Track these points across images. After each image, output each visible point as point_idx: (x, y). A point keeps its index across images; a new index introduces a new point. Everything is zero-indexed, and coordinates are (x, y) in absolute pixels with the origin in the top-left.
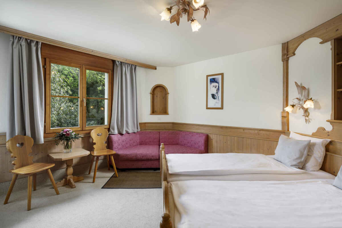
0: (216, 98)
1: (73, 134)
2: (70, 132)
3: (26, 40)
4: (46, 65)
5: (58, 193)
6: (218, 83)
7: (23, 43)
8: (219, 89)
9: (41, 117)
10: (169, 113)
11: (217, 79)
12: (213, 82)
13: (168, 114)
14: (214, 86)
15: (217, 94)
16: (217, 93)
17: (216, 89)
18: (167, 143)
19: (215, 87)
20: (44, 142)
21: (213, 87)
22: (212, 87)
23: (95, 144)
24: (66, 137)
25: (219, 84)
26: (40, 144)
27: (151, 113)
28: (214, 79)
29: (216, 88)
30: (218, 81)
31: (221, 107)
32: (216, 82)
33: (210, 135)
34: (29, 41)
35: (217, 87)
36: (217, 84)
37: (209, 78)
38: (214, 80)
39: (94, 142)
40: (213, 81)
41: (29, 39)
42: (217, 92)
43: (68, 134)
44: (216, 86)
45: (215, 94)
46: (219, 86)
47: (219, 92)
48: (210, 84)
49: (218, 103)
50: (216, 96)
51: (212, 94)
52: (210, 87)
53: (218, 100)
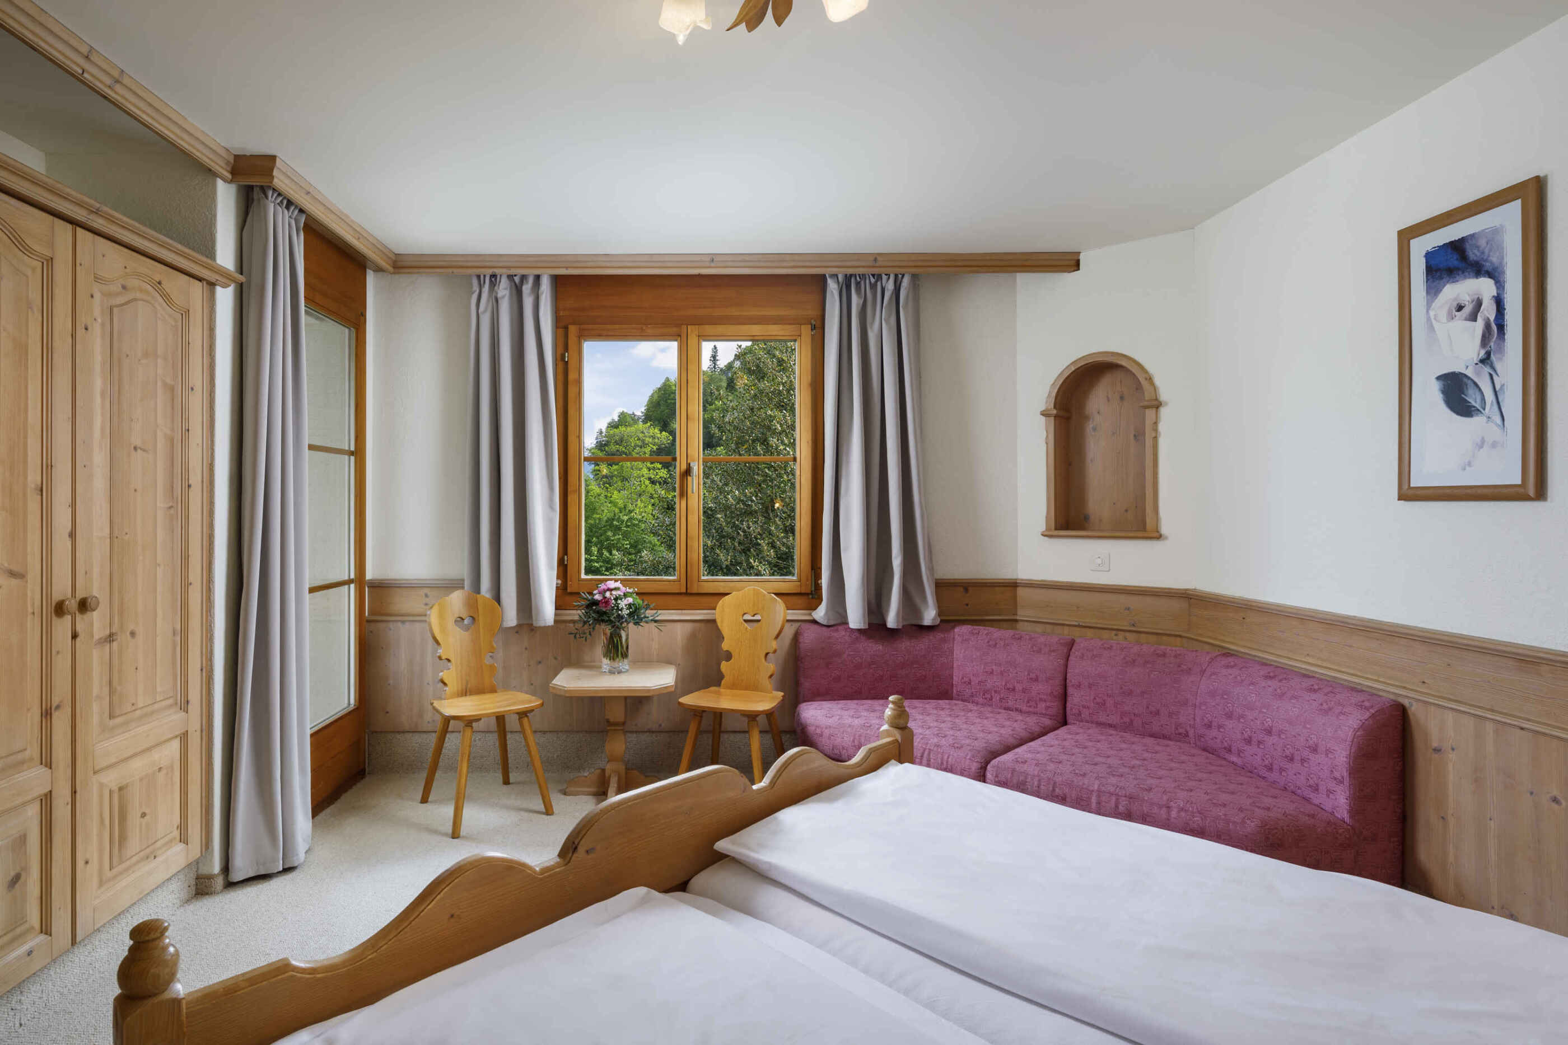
0: (1473, 399)
1: (623, 603)
2: (614, 593)
3: (511, 277)
4: (567, 352)
5: (549, 811)
6: (1495, 274)
7: (504, 290)
8: (1501, 328)
9: (549, 531)
10: (1164, 530)
11: (1482, 243)
12: (1452, 273)
13: (1157, 536)
14: (1460, 309)
15: (1487, 370)
16: (1486, 360)
17: (1479, 325)
18: (1114, 719)
19: (1467, 310)
20: (555, 621)
21: (1451, 318)
22: (1445, 317)
23: (728, 656)
24: (598, 612)
25: (1500, 284)
26: (540, 627)
27: (1048, 529)
28: (1458, 247)
29: (1473, 317)
30: (1494, 259)
31: (1518, 480)
32: (1478, 269)
33: (1415, 710)
34: (517, 279)
35: (1489, 310)
36: (1485, 287)
37: (1421, 247)
38: (1464, 256)
39: (725, 646)
40: (1454, 261)
41: (515, 275)
42: (1488, 354)
43: (606, 601)
44: (1479, 304)
45: (1469, 372)
46: (1499, 302)
47: (1501, 350)
48: (1429, 297)
49: (1494, 445)
50: (1479, 383)
51: (1445, 375)
52: (1429, 319)
53: (1499, 420)
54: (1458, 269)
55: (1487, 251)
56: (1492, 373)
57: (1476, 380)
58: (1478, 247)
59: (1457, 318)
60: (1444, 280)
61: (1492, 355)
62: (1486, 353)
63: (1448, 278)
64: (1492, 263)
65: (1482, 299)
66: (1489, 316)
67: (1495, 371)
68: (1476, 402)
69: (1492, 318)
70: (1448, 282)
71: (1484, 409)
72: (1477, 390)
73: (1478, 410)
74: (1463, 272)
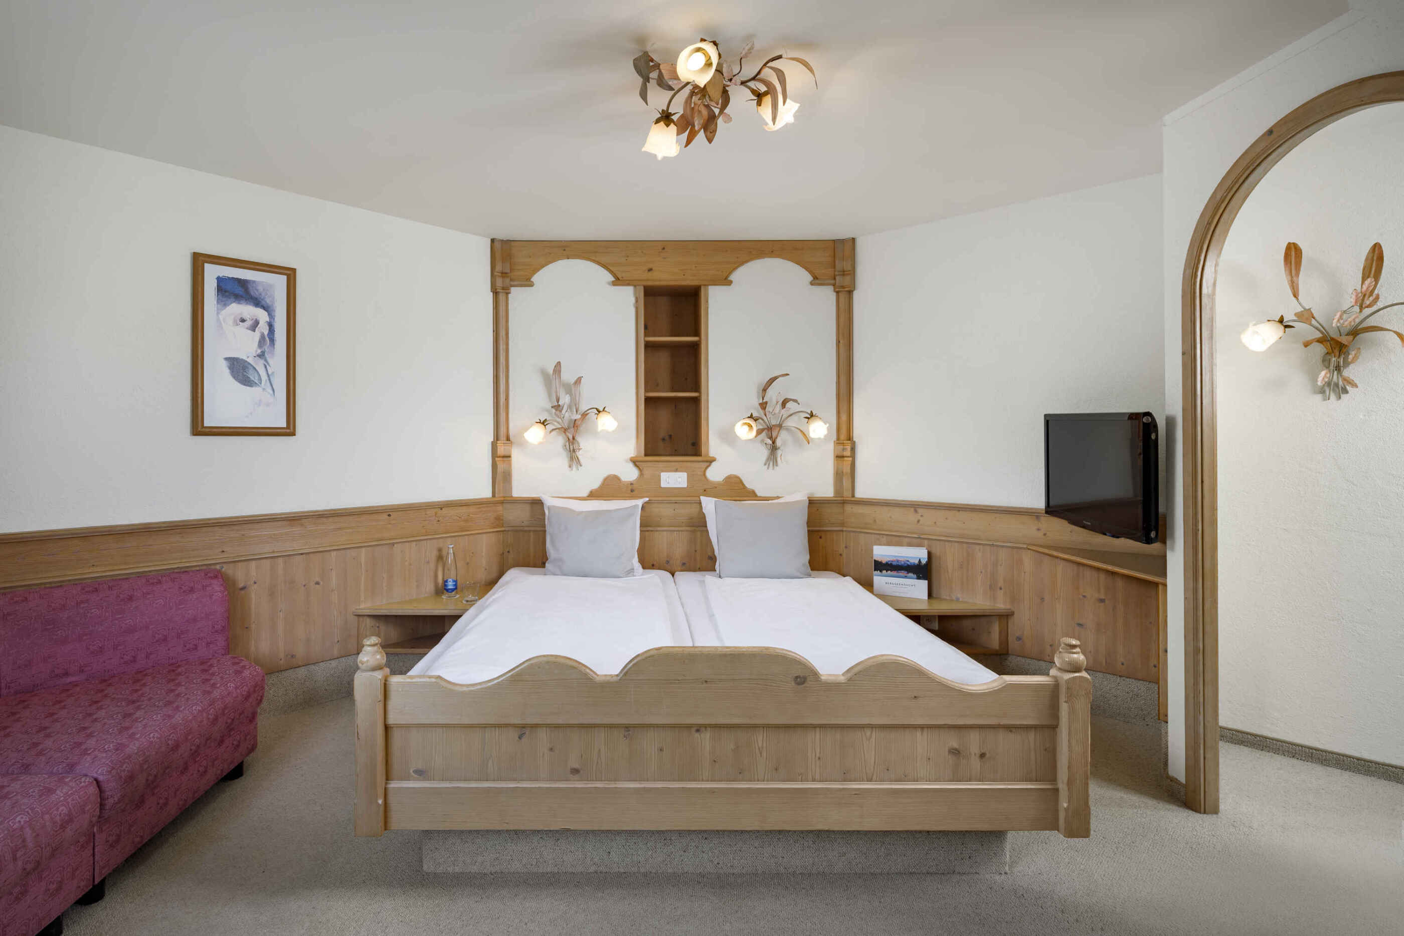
0: (253, 377)
6: (268, 309)
8: (272, 340)
11: (260, 288)
12: (238, 298)
14: (243, 321)
15: (262, 362)
16: (262, 356)
17: (257, 335)
19: (249, 323)
21: (236, 324)
22: (231, 322)
25: (271, 316)
28: (243, 283)
29: (252, 329)
30: (267, 300)
32: (257, 302)
35: (263, 328)
36: (262, 316)
37: (212, 272)
38: (247, 291)
40: (238, 291)
44: (256, 322)
45: (250, 360)
46: (271, 326)
47: (272, 353)
48: (219, 306)
49: (268, 405)
50: (257, 368)
51: (230, 358)
52: (218, 320)
53: (271, 392)
54: (242, 297)
55: (263, 294)
56: (266, 364)
57: (255, 366)
58: (257, 290)
59: (240, 326)
60: (231, 299)
61: (266, 354)
62: (262, 352)
63: (234, 300)
64: (266, 302)
65: (259, 321)
66: (263, 331)
67: (268, 364)
68: (255, 379)
69: (266, 332)
70: (234, 302)
71: (261, 383)
72: (256, 372)
73: (256, 383)
74: (246, 300)
